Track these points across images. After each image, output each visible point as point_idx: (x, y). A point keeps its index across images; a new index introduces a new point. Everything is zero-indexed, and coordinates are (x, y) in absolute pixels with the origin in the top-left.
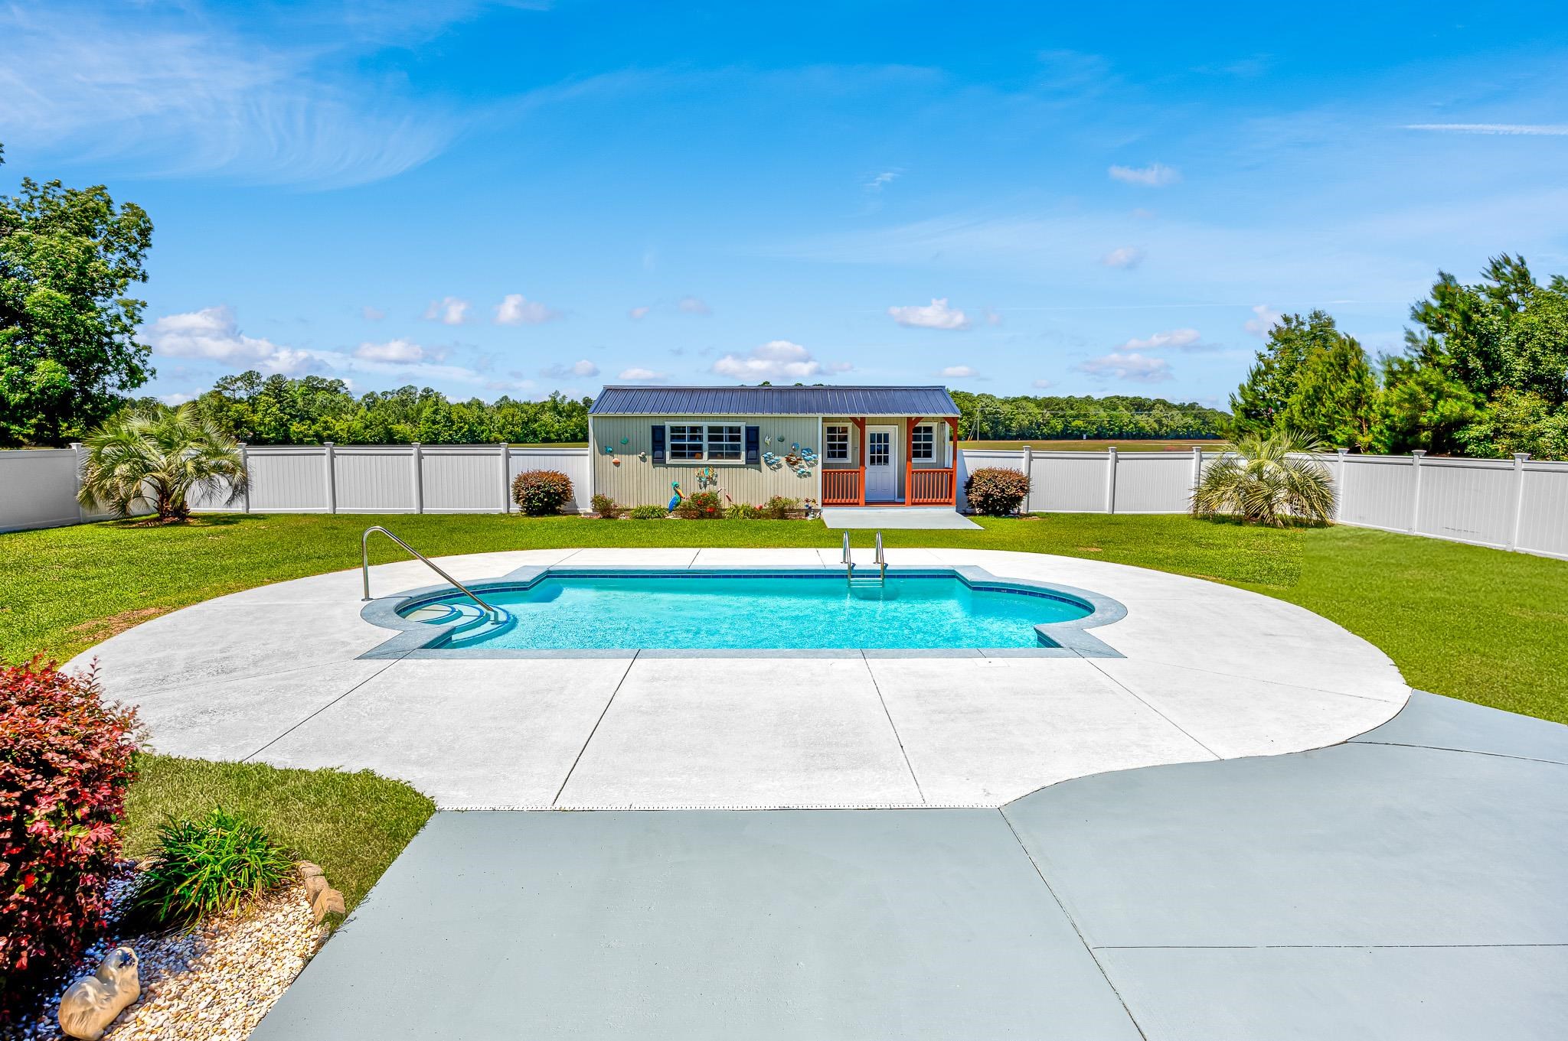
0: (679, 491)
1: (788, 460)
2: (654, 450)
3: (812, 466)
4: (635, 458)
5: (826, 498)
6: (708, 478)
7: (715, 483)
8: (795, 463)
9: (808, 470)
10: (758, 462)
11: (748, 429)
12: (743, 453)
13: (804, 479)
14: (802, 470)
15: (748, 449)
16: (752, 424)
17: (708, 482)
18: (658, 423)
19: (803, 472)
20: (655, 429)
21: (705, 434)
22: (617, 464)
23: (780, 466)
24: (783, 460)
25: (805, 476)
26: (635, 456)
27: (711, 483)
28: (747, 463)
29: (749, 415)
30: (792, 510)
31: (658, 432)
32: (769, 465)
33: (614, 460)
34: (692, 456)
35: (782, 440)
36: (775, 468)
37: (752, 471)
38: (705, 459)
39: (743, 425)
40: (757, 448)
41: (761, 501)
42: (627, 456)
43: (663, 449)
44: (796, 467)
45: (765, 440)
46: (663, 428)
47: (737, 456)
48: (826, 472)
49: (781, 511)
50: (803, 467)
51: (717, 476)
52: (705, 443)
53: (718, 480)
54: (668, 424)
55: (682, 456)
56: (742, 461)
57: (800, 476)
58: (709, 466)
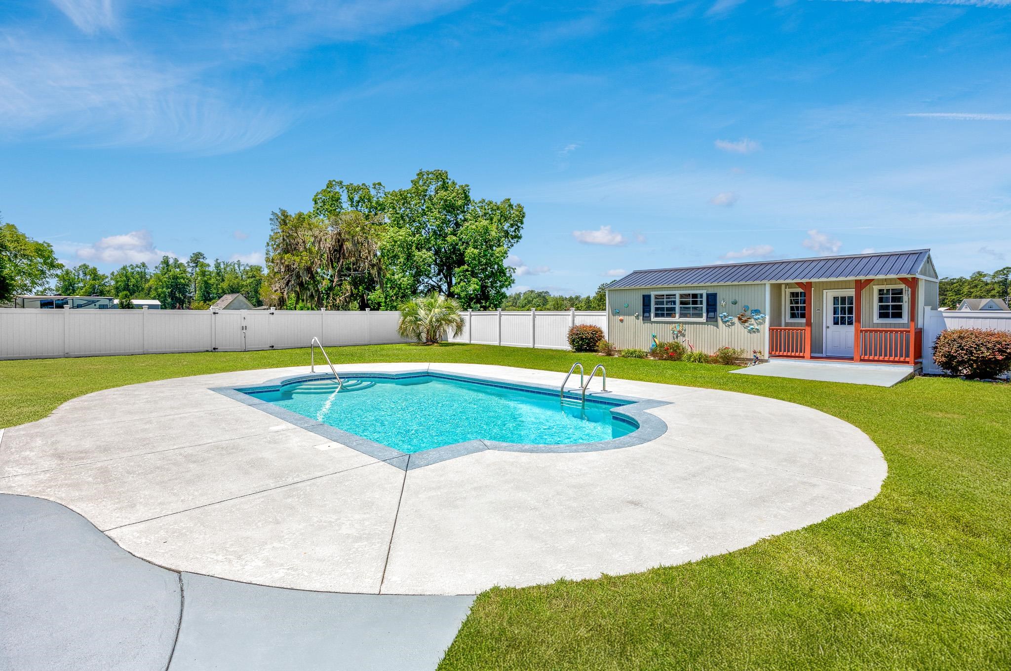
0: (656, 340)
1: (740, 319)
2: (644, 312)
3: (760, 324)
4: (633, 318)
5: (773, 350)
6: (680, 332)
7: (684, 336)
8: (745, 321)
9: (757, 327)
10: (717, 321)
11: (708, 295)
12: (705, 315)
13: (753, 335)
14: (752, 327)
15: (708, 312)
16: (711, 291)
17: (679, 335)
18: (646, 293)
19: (752, 329)
20: (644, 297)
21: (678, 300)
22: (622, 321)
23: (733, 324)
24: (736, 320)
25: (754, 332)
26: (632, 317)
27: (681, 335)
28: (707, 321)
29: (708, 284)
30: (737, 359)
31: (646, 299)
32: (725, 322)
33: (619, 319)
34: (669, 315)
35: (735, 303)
36: (729, 326)
37: (711, 328)
38: (677, 318)
39: (704, 292)
40: (715, 311)
41: (711, 352)
42: (628, 317)
43: (649, 311)
44: (746, 324)
45: (721, 303)
46: (649, 296)
47: (700, 316)
48: (773, 330)
49: (728, 359)
50: (753, 325)
51: (685, 331)
52: (678, 306)
53: (686, 333)
54: (653, 294)
55: (663, 315)
56: (703, 319)
57: (750, 332)
58: (679, 323)
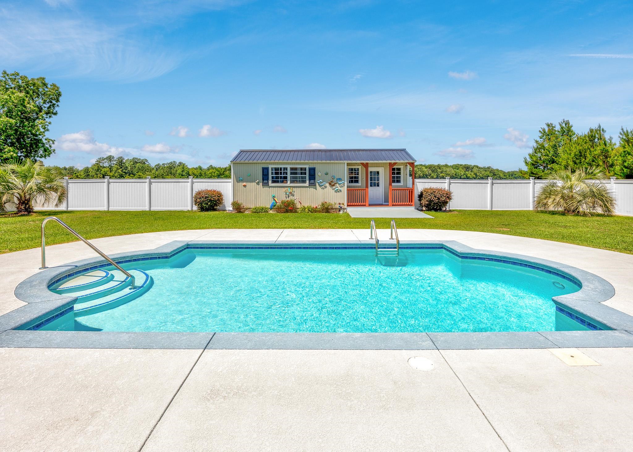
0: (276, 199)
1: (330, 184)
2: (263, 180)
3: (342, 187)
4: (254, 184)
5: (349, 202)
6: (290, 193)
7: (293, 195)
8: (333, 185)
9: (340, 189)
10: (315, 185)
11: (310, 169)
12: (308, 182)
13: (338, 193)
14: (337, 188)
15: (310, 180)
16: (312, 166)
17: (290, 195)
18: (265, 166)
19: (337, 190)
20: (264, 169)
21: (289, 171)
22: (245, 186)
23: (326, 187)
24: (327, 185)
25: (338, 192)
26: (254, 183)
27: (291, 195)
28: (309, 185)
29: (310, 162)
30: (332, 209)
31: (265, 171)
32: (320, 186)
33: (243, 184)
34: (282, 182)
35: (327, 174)
36: (323, 188)
37: (312, 190)
38: (289, 184)
39: (307, 167)
40: (314, 179)
41: (317, 204)
42: (250, 183)
43: (268, 179)
44: (334, 187)
45: (318, 174)
46: (267, 169)
47: (304, 182)
48: (349, 190)
49: (327, 209)
50: (337, 187)
51: (294, 192)
52: (289, 176)
53: (295, 194)
54: (270, 167)
55: (278, 182)
56: (307, 184)
57: (336, 192)
58: (291, 187)
